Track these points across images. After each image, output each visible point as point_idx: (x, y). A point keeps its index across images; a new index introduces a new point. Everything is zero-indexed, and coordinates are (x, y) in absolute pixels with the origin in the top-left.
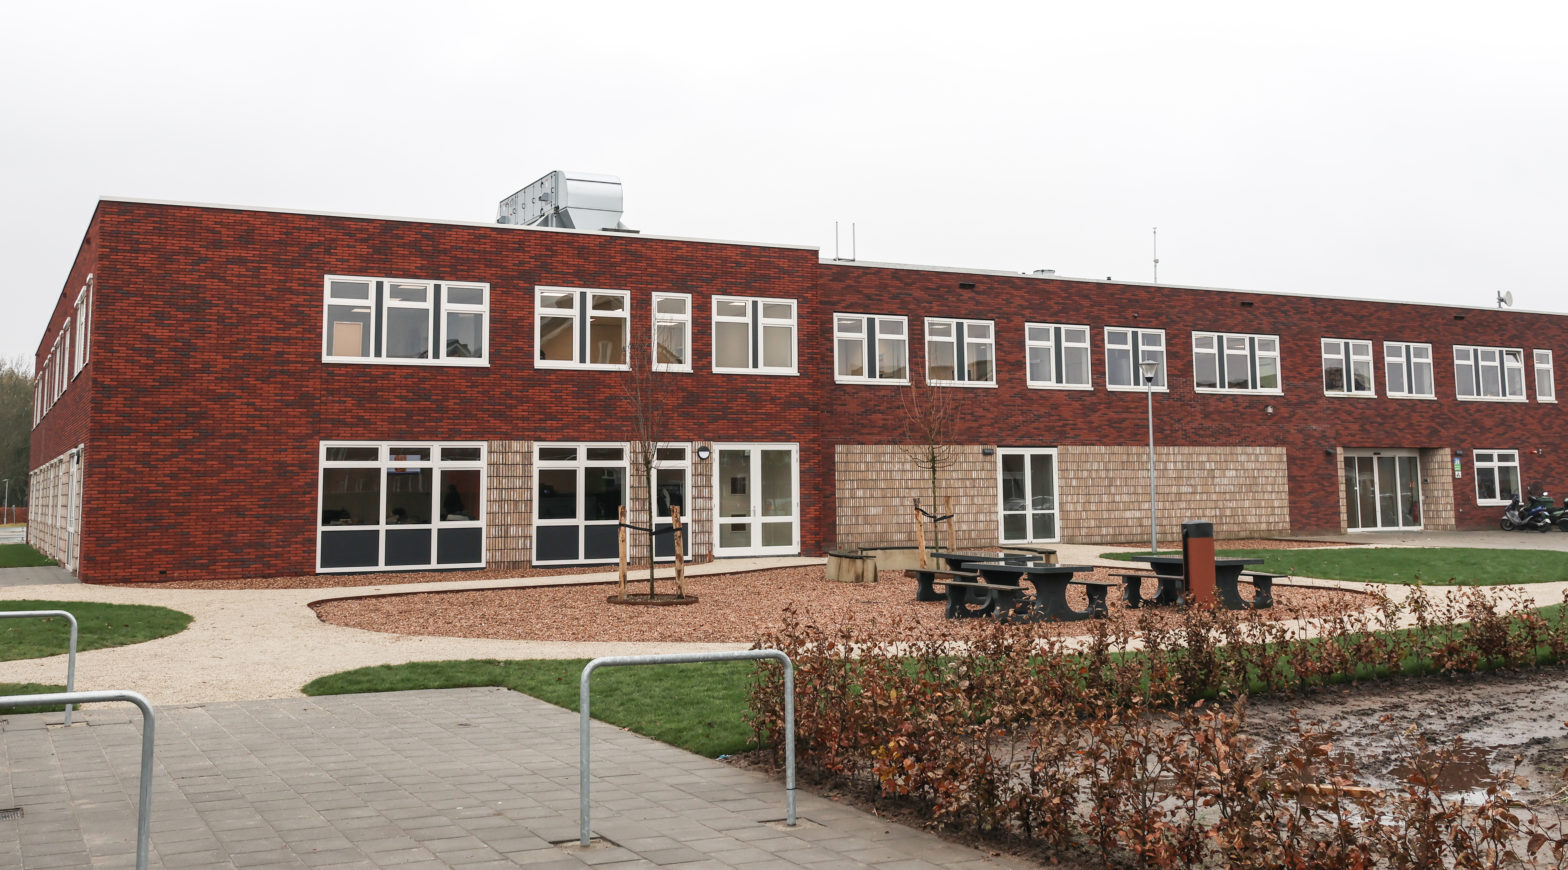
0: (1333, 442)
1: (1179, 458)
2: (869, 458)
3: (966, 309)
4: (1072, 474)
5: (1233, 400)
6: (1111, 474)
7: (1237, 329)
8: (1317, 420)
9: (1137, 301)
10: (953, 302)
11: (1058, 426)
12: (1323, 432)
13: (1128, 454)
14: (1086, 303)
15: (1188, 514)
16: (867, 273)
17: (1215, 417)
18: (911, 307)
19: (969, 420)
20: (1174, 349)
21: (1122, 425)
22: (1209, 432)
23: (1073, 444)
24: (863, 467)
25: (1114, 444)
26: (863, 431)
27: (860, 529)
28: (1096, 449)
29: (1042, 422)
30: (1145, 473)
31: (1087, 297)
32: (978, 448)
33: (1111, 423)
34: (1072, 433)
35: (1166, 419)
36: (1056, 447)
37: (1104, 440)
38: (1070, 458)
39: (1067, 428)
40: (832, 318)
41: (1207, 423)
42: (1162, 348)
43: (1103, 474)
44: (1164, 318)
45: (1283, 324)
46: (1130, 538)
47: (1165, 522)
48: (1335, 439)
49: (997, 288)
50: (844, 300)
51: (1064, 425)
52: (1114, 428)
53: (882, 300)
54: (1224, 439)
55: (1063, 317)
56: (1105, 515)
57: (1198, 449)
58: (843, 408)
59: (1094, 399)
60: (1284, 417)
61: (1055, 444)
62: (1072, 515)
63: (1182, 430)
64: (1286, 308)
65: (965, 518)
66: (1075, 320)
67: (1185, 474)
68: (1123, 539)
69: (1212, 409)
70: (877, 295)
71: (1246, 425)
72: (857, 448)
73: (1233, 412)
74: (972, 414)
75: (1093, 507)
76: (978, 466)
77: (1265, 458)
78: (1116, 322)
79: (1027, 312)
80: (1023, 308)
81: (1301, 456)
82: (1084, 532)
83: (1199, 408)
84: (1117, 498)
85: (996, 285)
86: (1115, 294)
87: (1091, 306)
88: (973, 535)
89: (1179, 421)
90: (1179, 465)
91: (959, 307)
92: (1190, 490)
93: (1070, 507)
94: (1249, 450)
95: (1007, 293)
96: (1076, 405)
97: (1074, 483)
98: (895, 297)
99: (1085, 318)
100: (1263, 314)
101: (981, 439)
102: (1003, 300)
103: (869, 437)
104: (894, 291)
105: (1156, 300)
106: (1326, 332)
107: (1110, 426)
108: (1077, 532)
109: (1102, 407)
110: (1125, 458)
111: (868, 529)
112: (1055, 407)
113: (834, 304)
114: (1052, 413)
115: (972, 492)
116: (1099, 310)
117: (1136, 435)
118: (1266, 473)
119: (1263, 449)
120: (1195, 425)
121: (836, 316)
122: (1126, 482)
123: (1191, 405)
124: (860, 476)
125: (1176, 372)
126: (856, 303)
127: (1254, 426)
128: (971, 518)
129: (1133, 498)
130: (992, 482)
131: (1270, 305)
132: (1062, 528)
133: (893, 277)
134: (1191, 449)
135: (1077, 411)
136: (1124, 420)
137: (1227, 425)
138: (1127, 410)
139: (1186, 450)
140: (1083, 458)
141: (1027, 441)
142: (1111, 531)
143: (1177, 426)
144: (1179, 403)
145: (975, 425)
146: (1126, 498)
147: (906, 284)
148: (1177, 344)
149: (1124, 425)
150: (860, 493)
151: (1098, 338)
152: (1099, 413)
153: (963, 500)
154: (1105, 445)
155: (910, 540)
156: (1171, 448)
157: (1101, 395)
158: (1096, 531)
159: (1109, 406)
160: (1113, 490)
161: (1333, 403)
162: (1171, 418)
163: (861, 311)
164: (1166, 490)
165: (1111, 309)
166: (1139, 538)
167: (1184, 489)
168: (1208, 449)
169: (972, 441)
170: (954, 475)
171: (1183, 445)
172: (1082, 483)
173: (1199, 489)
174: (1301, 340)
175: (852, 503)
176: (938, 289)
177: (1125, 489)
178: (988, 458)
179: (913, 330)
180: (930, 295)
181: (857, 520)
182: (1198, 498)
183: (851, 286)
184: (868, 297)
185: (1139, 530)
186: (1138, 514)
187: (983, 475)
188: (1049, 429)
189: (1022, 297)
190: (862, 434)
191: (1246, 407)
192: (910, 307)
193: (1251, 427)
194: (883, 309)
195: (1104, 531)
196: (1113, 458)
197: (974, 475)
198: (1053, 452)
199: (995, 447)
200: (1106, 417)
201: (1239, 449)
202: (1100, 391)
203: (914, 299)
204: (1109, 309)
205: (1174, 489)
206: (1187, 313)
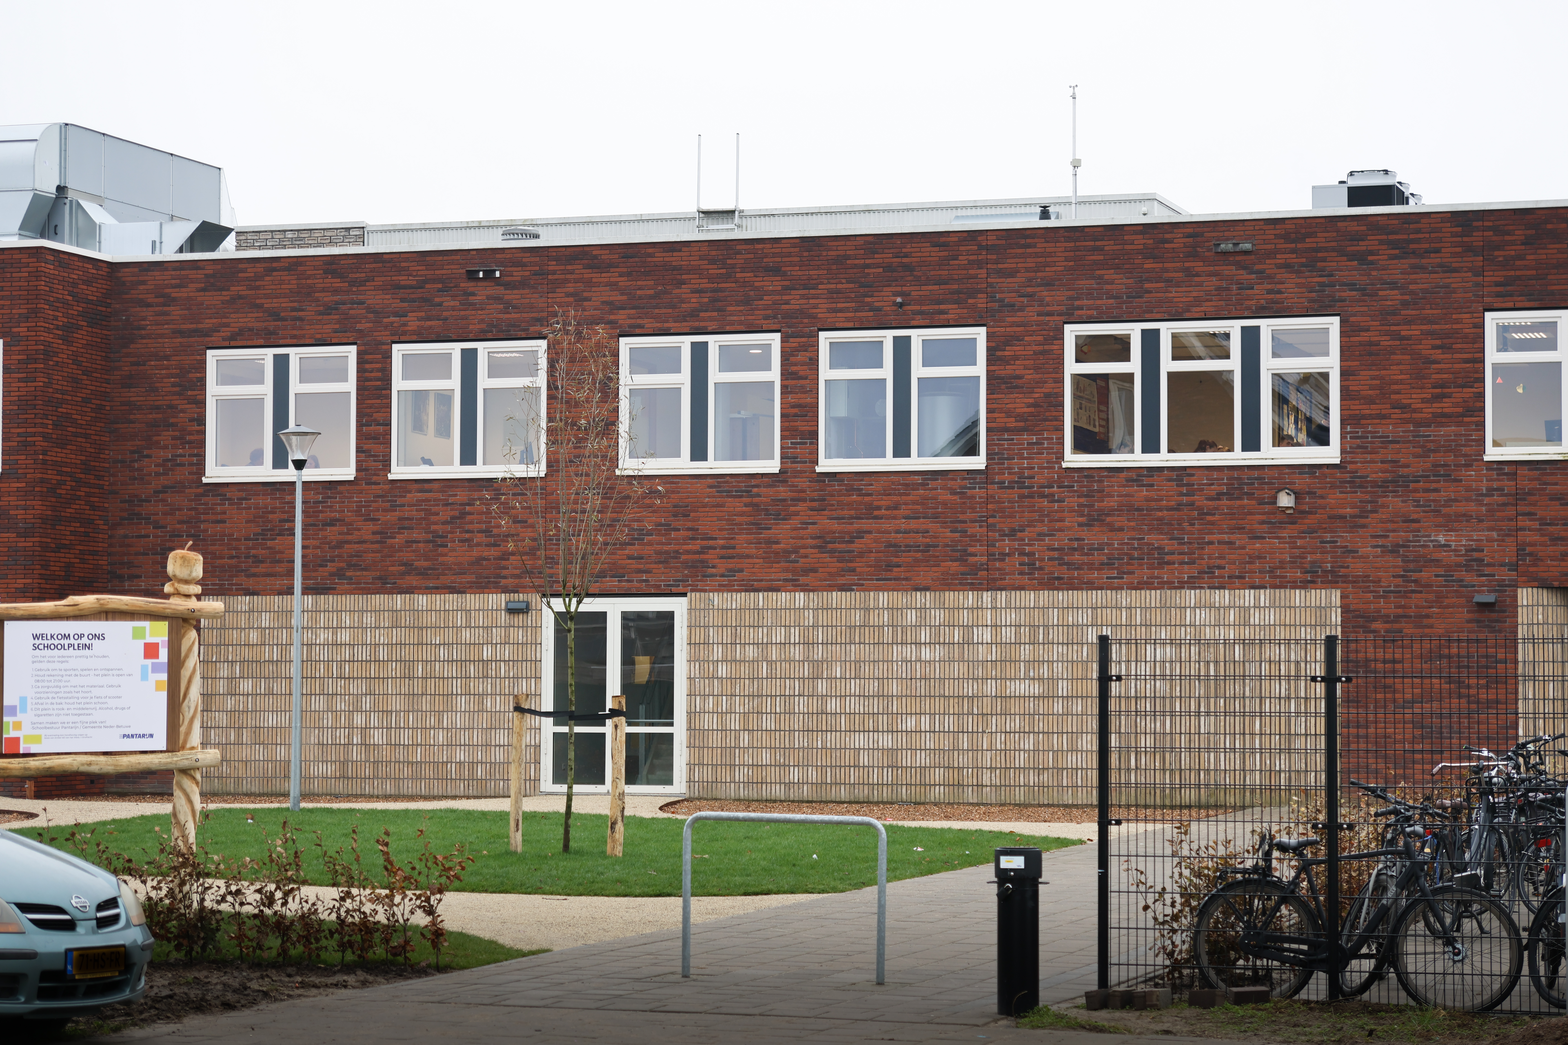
0: (1506, 575)
1: (1011, 617)
2: (266, 620)
3: (482, 321)
4: (718, 652)
5: (1179, 481)
6: (819, 653)
7: (1207, 307)
8: (1449, 523)
9: (908, 268)
10: (453, 309)
11: (688, 552)
12: (1470, 550)
13: (867, 610)
14: (772, 284)
15: (1029, 743)
16: (275, 270)
17: (1118, 521)
18: (363, 326)
19: (478, 545)
20: (1007, 370)
21: (852, 547)
22: (1098, 558)
23: (722, 588)
24: (254, 637)
25: (830, 588)
26: (254, 570)
27: (245, 753)
28: (783, 598)
29: (650, 544)
30: (909, 652)
31: (776, 271)
32: (497, 600)
33: (823, 542)
34: (722, 566)
35: (976, 529)
36: (684, 595)
37: (803, 580)
38: (714, 618)
39: (710, 556)
40: (204, 362)
41: (1093, 537)
42: (980, 370)
43: (797, 653)
44: (981, 301)
45: (1352, 286)
46: (862, 793)
47: (964, 760)
48: (1514, 567)
49: (554, 273)
50: (227, 325)
51: (704, 550)
52: (832, 552)
53: (301, 319)
54: (1145, 573)
55: (711, 319)
56: (799, 740)
57: (1061, 597)
58: (219, 527)
59: (782, 491)
60: (1343, 517)
61: (681, 589)
62: (715, 740)
63: (1022, 553)
64: (1362, 246)
65: (464, 738)
66: (741, 323)
67: (1025, 652)
68: (843, 793)
69: (1111, 503)
70: (294, 309)
71: (1216, 537)
72: (243, 602)
73: (1178, 508)
74: (487, 532)
75: (768, 723)
76: (497, 635)
77: (1271, 617)
78: (848, 320)
79: (621, 317)
80: (614, 307)
81: (1392, 610)
82: (740, 775)
83: (1073, 501)
84: (832, 705)
85: (552, 266)
86: (848, 257)
87: (786, 288)
88: (480, 772)
89: (1012, 533)
90: (1008, 634)
91: (464, 318)
92: (1036, 689)
93: (709, 722)
94: (1222, 597)
95: (576, 281)
96: (737, 505)
97: (723, 670)
98: (329, 309)
99: (766, 318)
100: (1287, 266)
101: (503, 582)
102: (568, 295)
103: (268, 580)
104: (328, 298)
105: (963, 260)
106: (1498, 295)
107: (821, 548)
108: (724, 774)
109: (801, 507)
110: (857, 618)
111: (260, 753)
112: (682, 511)
113: (207, 333)
114: (674, 524)
115: (477, 686)
116: (803, 297)
117: (889, 566)
118: (1270, 652)
119: (1264, 596)
120: (1062, 540)
121: (212, 356)
122: (858, 670)
123: (1051, 497)
124: (247, 653)
125: (1012, 423)
126: (251, 330)
127: (1239, 539)
128: (477, 737)
129: (875, 706)
130: (526, 669)
131: (1310, 243)
132: (691, 766)
133: (326, 272)
134: (1045, 597)
135: (738, 519)
136: (861, 534)
137: (1154, 539)
138: (870, 512)
139: (1029, 598)
140: (748, 618)
141: (611, 583)
142: (813, 775)
143: (1006, 545)
144: (1015, 494)
145: (493, 552)
146: (853, 705)
147: (353, 283)
148: (1016, 358)
149: (857, 546)
150: (246, 686)
151: (801, 357)
152: (795, 521)
153: (461, 703)
154: (806, 589)
155: (344, 777)
156: (987, 596)
157: (802, 483)
158: (772, 774)
159: (821, 505)
160: (822, 687)
161: (1513, 476)
162: (990, 527)
163: (262, 342)
164: (969, 689)
165: (838, 292)
166: (886, 794)
167: (1021, 688)
168: (1097, 597)
169: (482, 586)
170: (443, 653)
171: (1021, 588)
172: (744, 670)
173: (1063, 688)
174: (1409, 322)
175: (230, 703)
176: (421, 285)
177: (854, 686)
178: (519, 619)
179: (366, 371)
180: (403, 300)
181: (239, 736)
182: (1058, 707)
183: (240, 297)
184: (275, 315)
185: (888, 776)
186: (886, 741)
187: (507, 653)
188: (666, 559)
189: (613, 285)
190: (254, 575)
191: (1219, 496)
192: (359, 327)
193: (1231, 543)
194: (303, 336)
195: (795, 775)
196: (824, 618)
197: (487, 653)
198: (678, 606)
199: (535, 599)
200: (811, 529)
201: (1191, 596)
202: (797, 474)
203: (369, 309)
204: (831, 292)
205: (991, 688)
206: (1049, 284)
